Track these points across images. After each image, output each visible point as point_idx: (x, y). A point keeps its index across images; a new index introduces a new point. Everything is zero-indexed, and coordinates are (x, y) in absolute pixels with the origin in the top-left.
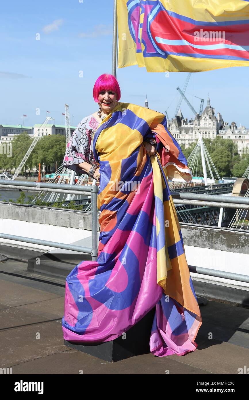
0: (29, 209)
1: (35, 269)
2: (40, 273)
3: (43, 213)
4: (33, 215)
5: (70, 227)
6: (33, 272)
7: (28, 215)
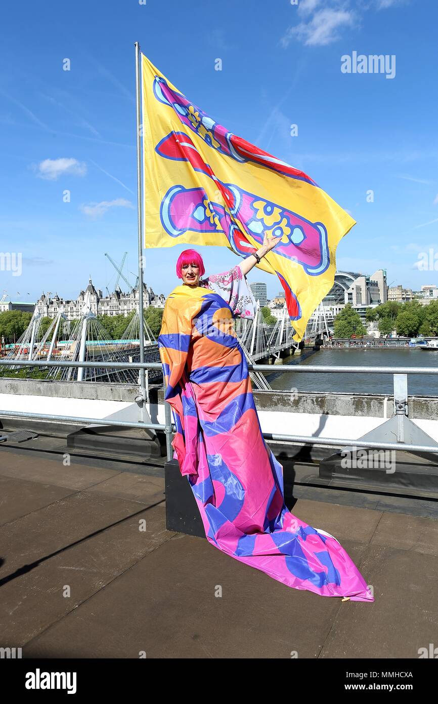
0: (51, 384)
1: (75, 445)
2: (82, 448)
3: (67, 387)
4: (56, 391)
5: (97, 398)
6: (74, 447)
7: (50, 389)
